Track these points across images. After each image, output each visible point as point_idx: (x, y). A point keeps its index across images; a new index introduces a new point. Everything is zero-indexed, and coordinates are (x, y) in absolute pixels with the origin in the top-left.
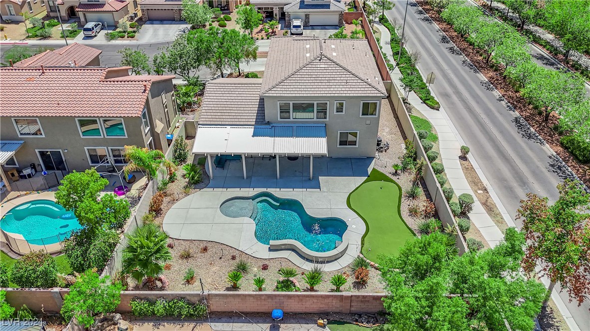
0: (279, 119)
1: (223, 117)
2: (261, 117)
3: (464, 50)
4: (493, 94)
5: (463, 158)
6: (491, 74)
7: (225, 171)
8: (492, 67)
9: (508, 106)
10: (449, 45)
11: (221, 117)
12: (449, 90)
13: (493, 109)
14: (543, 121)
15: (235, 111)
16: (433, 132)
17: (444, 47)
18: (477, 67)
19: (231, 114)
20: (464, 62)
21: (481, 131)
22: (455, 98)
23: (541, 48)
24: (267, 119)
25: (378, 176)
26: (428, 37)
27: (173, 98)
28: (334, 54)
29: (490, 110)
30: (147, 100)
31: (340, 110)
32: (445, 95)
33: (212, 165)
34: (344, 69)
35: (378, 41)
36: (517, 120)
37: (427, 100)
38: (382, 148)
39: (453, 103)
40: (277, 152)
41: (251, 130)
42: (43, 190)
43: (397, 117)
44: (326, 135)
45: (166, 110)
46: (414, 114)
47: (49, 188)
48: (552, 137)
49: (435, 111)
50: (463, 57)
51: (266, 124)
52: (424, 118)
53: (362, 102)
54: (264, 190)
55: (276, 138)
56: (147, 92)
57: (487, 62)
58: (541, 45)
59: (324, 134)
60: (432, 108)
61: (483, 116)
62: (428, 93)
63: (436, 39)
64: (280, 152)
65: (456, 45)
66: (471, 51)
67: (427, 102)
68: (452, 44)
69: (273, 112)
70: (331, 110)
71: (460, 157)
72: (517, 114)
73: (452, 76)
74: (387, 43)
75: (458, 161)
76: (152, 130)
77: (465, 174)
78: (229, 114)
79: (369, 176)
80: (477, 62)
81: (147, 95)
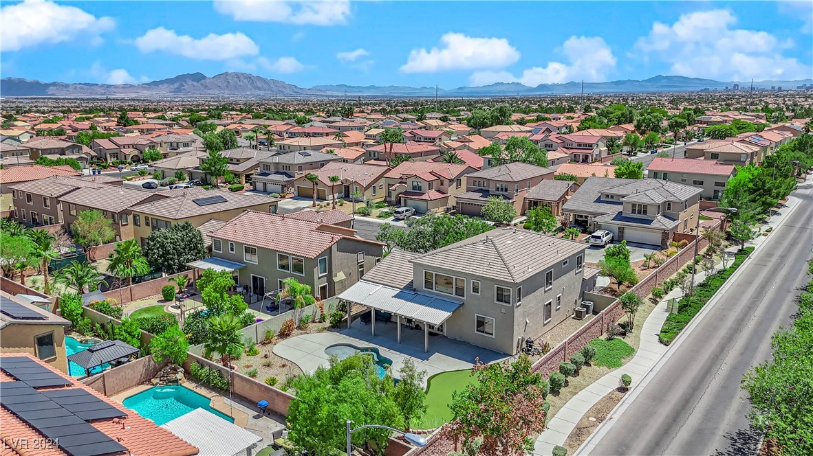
0: (424, 288)
2: (411, 284)
5: (622, 389)
11: (383, 277)
15: (396, 275)
16: (623, 361)
30: (330, 249)
31: (476, 290)
34: (499, 253)
37: (664, 332)
40: (399, 313)
44: (454, 311)
45: (361, 269)
46: (627, 340)
49: (662, 345)
52: (635, 347)
53: (496, 286)
55: (409, 303)
56: (332, 243)
60: (660, 342)
61: (725, 367)
67: (661, 334)
69: (419, 280)
70: (468, 289)
71: (618, 388)
76: (330, 277)
77: (600, 402)
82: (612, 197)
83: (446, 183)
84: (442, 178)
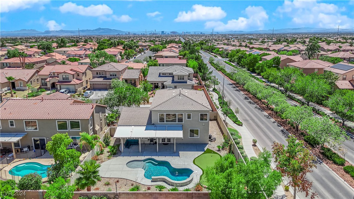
0: (159, 123)
1: (131, 122)
2: (150, 122)
3: (256, 102)
4: (270, 120)
5: (254, 145)
6: (269, 112)
7: (130, 149)
8: (270, 109)
9: (278, 125)
10: (248, 101)
11: (130, 122)
12: (248, 118)
13: (270, 126)
14: (296, 131)
15: (137, 119)
16: (239, 135)
17: (246, 102)
18: (263, 109)
19: (135, 121)
20: (256, 107)
21: (264, 135)
22: (251, 122)
23: (295, 102)
24: (153, 123)
25: (209, 151)
26: (238, 97)
27: (105, 117)
28: (186, 94)
29: (269, 127)
30: (93, 112)
31: (189, 117)
32: (246, 120)
33: (123, 147)
34: (191, 99)
35: (212, 98)
36: (282, 131)
37: (236, 121)
38: (212, 140)
39: (250, 124)
40: (157, 137)
41: (145, 128)
42: (33, 158)
43: (220, 128)
44: (182, 130)
45: (101, 121)
46: (229, 127)
47: (36, 157)
48: (300, 138)
49: (240, 126)
50: (255, 105)
51: (152, 125)
52: (235, 129)
53: (200, 114)
54: (150, 157)
55: (157, 131)
56: (93, 108)
57: (268, 107)
58: (296, 101)
59: (181, 129)
60: (239, 125)
61: (265, 129)
62: (237, 119)
63: (242, 98)
64: (158, 137)
65: (252, 100)
66: (260, 103)
67: (236, 122)
68: (250, 100)
69: (156, 119)
70: (185, 118)
71: (252, 145)
72: (282, 128)
73: (250, 113)
74: (216, 99)
75: (252, 147)
76: (94, 128)
77: (255, 152)
78: (134, 121)
79: (205, 151)
80: (263, 107)
81: (93, 110)
82: (165, 74)
83: (81, 75)
84: (78, 73)
